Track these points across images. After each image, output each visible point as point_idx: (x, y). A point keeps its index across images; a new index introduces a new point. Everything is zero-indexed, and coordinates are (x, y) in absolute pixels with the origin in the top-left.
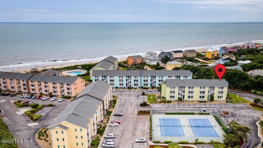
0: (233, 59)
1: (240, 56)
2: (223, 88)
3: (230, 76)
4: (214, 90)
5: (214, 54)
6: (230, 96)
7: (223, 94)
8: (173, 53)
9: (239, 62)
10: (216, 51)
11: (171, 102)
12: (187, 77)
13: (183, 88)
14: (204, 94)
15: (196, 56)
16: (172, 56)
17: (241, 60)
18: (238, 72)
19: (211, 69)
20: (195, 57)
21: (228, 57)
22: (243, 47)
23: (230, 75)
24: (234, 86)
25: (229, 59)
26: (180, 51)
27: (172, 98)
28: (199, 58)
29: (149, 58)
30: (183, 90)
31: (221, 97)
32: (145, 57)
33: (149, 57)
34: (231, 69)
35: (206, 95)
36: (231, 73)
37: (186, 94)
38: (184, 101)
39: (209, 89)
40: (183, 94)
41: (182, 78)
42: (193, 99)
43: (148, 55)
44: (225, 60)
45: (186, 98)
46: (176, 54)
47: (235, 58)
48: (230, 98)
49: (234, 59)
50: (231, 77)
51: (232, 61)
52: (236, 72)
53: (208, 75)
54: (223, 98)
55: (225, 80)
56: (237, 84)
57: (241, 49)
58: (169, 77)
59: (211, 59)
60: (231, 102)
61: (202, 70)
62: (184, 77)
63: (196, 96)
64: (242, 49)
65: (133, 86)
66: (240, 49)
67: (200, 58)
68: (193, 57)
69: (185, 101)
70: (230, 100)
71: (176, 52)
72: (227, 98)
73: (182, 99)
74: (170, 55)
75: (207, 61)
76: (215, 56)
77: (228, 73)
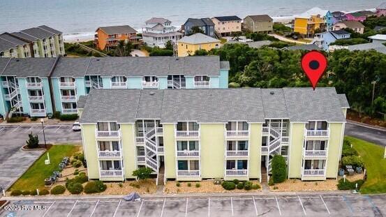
0: (358, 31)
1: (372, 28)
2: (324, 125)
3: (352, 73)
4: (286, 133)
5: (314, 25)
6: (356, 154)
7: (327, 150)
8: (216, 22)
9: (372, 37)
10: (318, 16)
11: (104, 188)
12: (206, 78)
13: (156, 128)
14: (246, 154)
15: (271, 29)
16: (211, 27)
17: (380, 34)
18: (380, 58)
19: (292, 54)
20: (269, 32)
21: (345, 27)
22: (378, 12)
23: (354, 69)
24: (368, 109)
25: (347, 31)
26: (235, 18)
27: (112, 170)
28: (278, 34)
29: (152, 32)
30: (157, 135)
31: (317, 161)
32: (145, 30)
33: (152, 29)
34: (355, 51)
35: (254, 154)
36: (357, 62)
37: (171, 154)
38: (161, 183)
39: (265, 130)
40: (158, 154)
41: (190, 83)
42: (198, 174)
43: (151, 26)
44: (338, 32)
45: (171, 170)
46: (223, 23)
47: (362, 29)
48: (355, 166)
49: (361, 31)
50: (356, 76)
51: (354, 35)
52: (374, 58)
53: (282, 73)
54: (325, 167)
55: (333, 90)
56: (379, 103)
57: (373, 17)
58: (147, 79)
59: (306, 36)
60: (361, 183)
61: (264, 55)
62: (197, 79)
63: (213, 160)
64: (376, 17)
65: (28, 110)
66: (370, 17)
67: (282, 35)
68: (265, 32)
69: (169, 179)
70: (356, 172)
71: (223, 19)
72: (342, 166)
73: (157, 172)
74: (206, 26)
75: (296, 39)
76: (316, 28)
77: (347, 63)
